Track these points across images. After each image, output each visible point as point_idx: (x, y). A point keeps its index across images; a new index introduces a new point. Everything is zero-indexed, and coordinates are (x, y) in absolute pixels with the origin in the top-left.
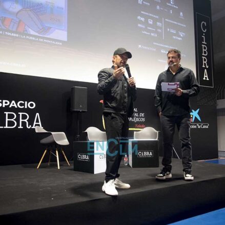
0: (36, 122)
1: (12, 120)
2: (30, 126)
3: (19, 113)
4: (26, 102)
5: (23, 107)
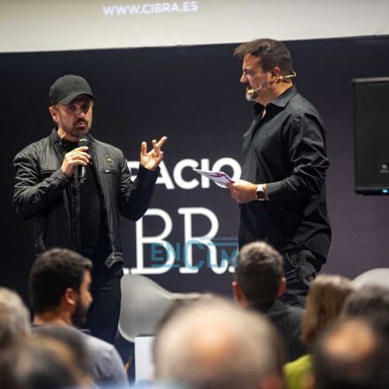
1: (158, 240)
3: (181, 211)
4: (205, 162)
5: (193, 184)
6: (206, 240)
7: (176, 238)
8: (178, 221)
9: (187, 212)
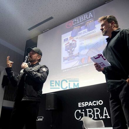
0: (105, 114)
1: (91, 114)
2: (102, 117)
3: (94, 109)
4: (97, 101)
5: (96, 105)
6: (98, 113)
7: (94, 113)
8: (94, 110)
9: (95, 109)
